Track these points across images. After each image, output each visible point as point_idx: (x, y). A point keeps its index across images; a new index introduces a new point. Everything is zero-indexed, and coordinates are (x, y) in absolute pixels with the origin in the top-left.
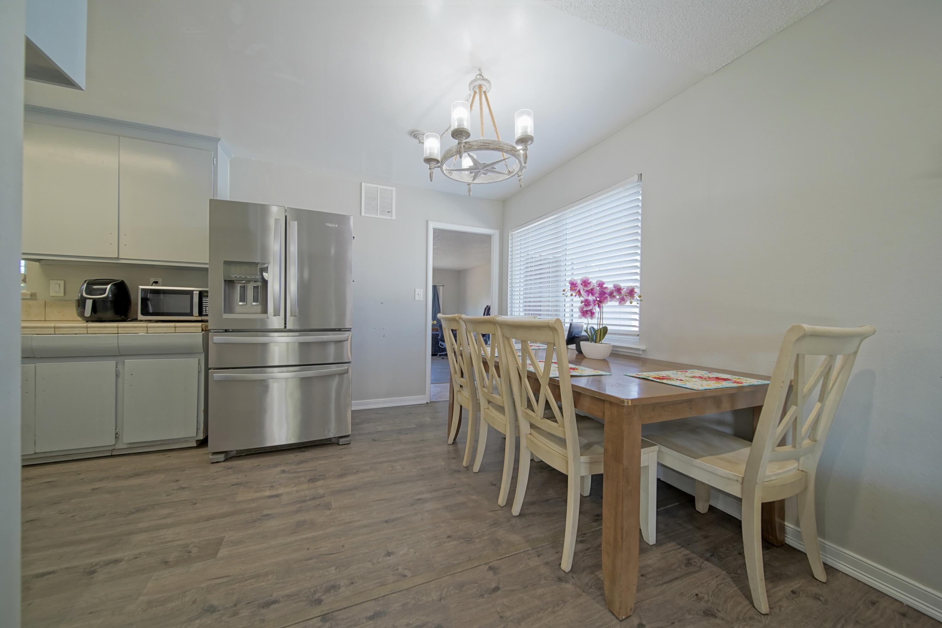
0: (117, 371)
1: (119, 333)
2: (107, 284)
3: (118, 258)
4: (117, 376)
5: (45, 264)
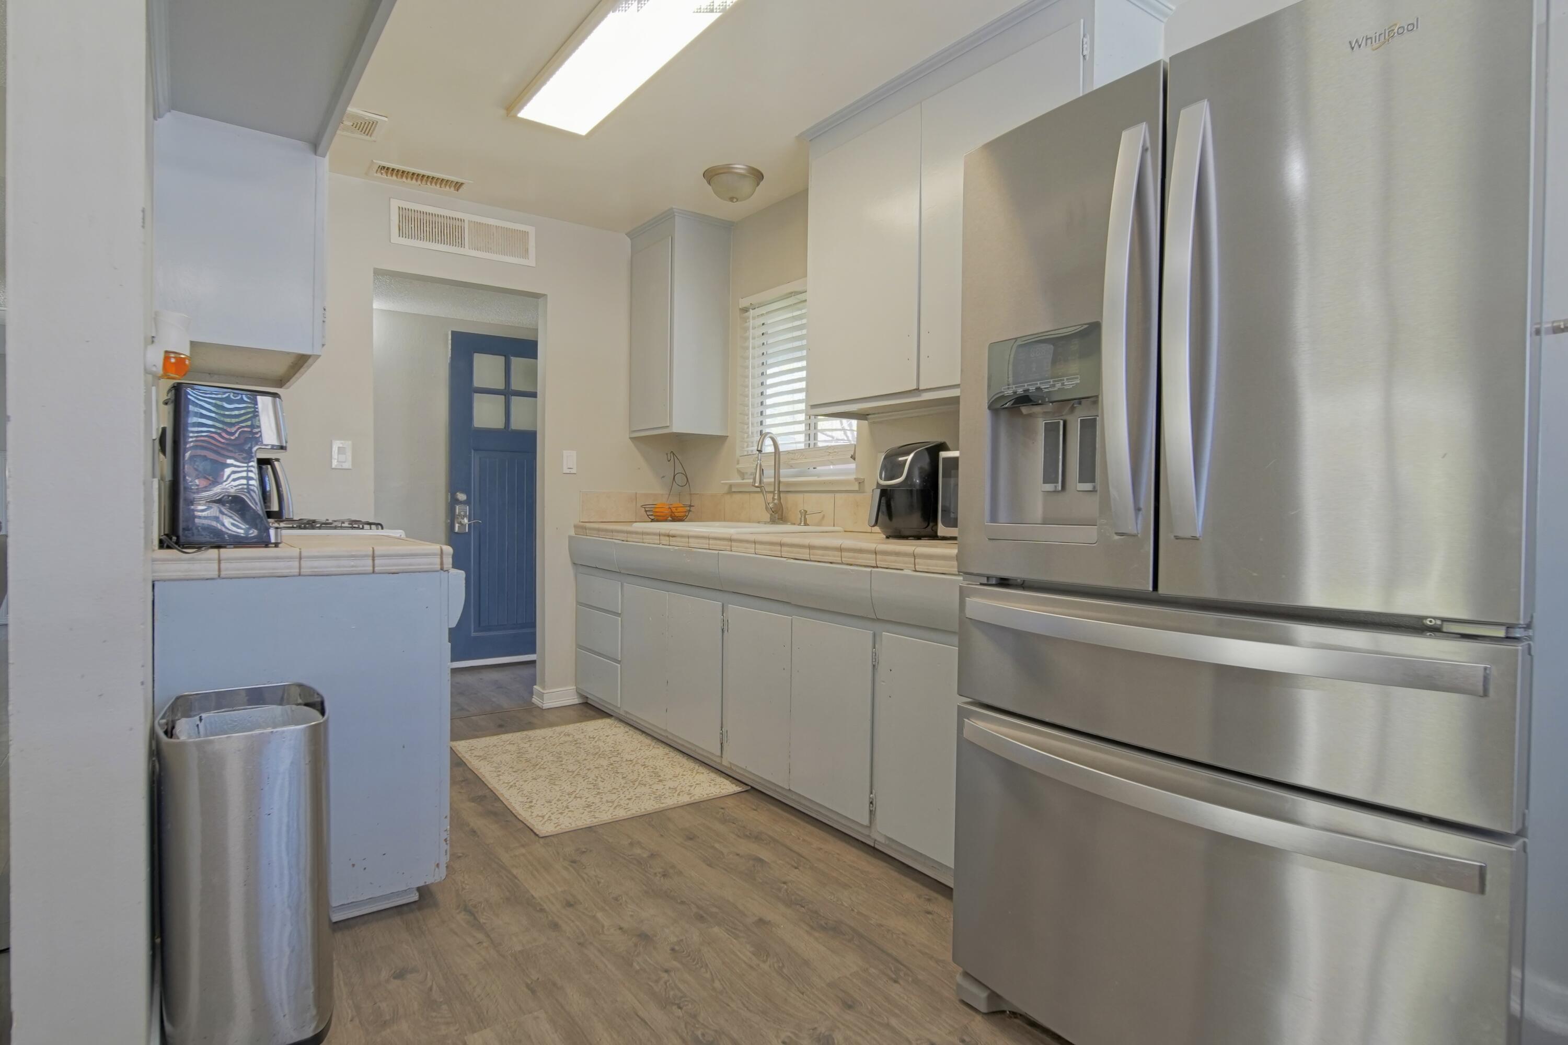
0: (874, 653)
1: (878, 565)
2: (908, 454)
3: (917, 390)
4: (874, 667)
5: (874, 423)
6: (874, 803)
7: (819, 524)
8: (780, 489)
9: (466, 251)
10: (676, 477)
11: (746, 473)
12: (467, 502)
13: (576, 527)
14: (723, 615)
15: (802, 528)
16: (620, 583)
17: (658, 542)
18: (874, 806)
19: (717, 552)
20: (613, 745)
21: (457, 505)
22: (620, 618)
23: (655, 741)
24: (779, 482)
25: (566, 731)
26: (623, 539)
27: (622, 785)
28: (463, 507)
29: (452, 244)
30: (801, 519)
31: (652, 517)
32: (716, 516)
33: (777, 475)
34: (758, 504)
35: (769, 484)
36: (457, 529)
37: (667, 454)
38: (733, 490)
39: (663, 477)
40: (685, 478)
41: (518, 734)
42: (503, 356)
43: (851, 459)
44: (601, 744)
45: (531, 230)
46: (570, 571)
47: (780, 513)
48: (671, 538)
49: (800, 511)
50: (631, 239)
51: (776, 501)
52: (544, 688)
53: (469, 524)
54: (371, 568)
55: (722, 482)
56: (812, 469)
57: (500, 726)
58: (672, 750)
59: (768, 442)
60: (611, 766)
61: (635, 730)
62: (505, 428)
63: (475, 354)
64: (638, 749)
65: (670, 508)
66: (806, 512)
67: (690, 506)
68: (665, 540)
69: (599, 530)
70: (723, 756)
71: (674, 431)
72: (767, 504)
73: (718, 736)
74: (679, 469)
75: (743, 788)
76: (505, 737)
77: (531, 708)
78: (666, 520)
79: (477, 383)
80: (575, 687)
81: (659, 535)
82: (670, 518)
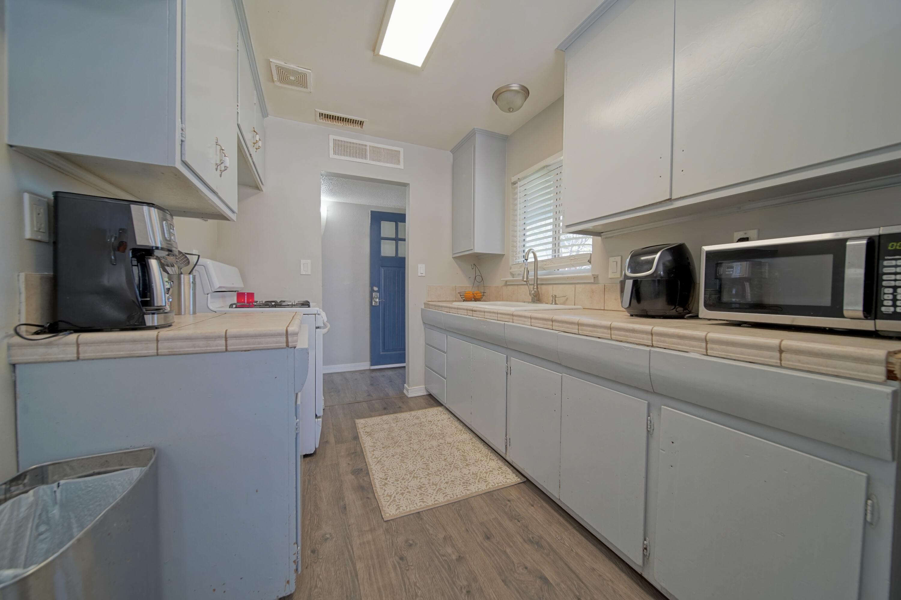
0: (649, 422)
1: (654, 345)
2: (655, 252)
3: (670, 200)
4: (649, 433)
5: (606, 238)
6: (648, 549)
7: (564, 304)
8: (538, 283)
9: (368, 161)
10: (476, 277)
11: (516, 274)
12: (378, 291)
13: (425, 304)
14: (507, 364)
15: (554, 306)
16: (446, 335)
17: (466, 314)
18: (648, 552)
19: (503, 323)
20: (441, 429)
21: (374, 292)
22: (446, 355)
23: (465, 427)
24: (537, 279)
25: (417, 415)
26: (448, 311)
27: (443, 467)
28: (376, 293)
29: (361, 158)
30: (552, 300)
31: (464, 299)
32: (498, 298)
33: (536, 274)
34: (525, 291)
35: (531, 279)
36: (373, 304)
37: (472, 265)
38: (508, 284)
39: (470, 278)
40: (481, 278)
41: (392, 416)
42: (395, 222)
43: (588, 263)
44: (435, 427)
45: (401, 150)
46: (422, 327)
47: (538, 297)
48: (474, 312)
49: (552, 296)
50: (453, 154)
51: (535, 290)
52: (409, 386)
53: (379, 302)
54: (224, 348)
55: (502, 279)
56: (556, 270)
57: (385, 409)
58: (475, 436)
59: (531, 255)
60: (439, 448)
61: (454, 418)
62: (396, 256)
63: (382, 221)
64: (455, 433)
65: (473, 294)
66: (556, 296)
67: (484, 293)
68: (470, 313)
69: (435, 306)
70: (507, 453)
71: (476, 251)
72: (530, 291)
73: (504, 441)
74: (478, 273)
75: (521, 479)
76: (385, 417)
77: (403, 397)
78: (471, 300)
79: (383, 235)
80: (424, 386)
81: (467, 310)
82: (473, 299)
